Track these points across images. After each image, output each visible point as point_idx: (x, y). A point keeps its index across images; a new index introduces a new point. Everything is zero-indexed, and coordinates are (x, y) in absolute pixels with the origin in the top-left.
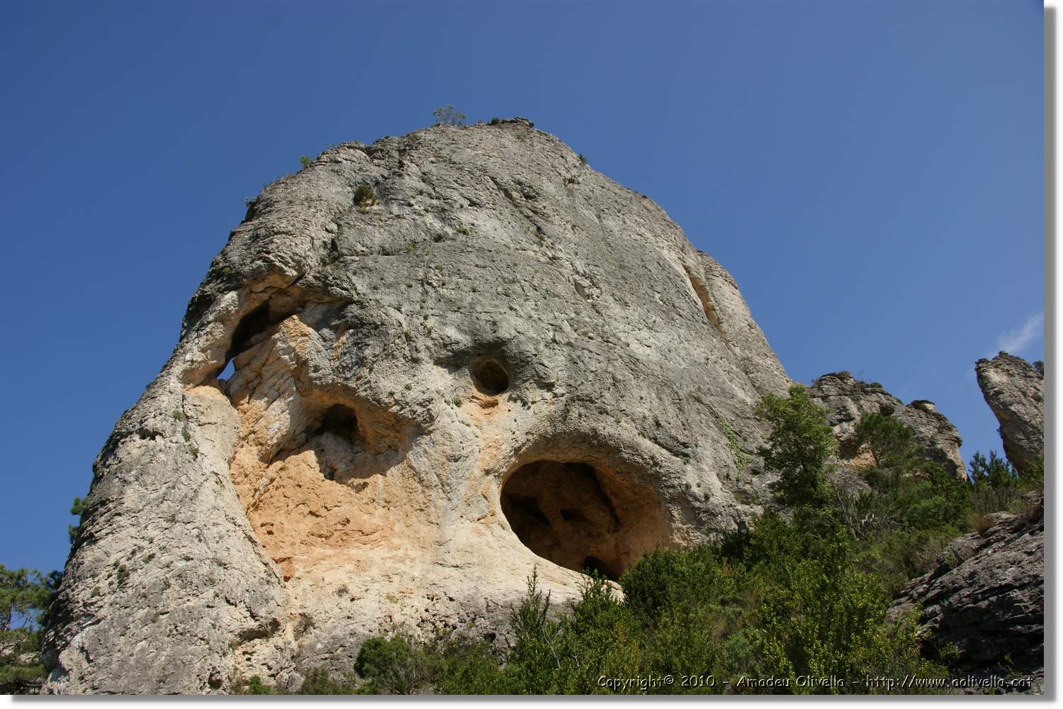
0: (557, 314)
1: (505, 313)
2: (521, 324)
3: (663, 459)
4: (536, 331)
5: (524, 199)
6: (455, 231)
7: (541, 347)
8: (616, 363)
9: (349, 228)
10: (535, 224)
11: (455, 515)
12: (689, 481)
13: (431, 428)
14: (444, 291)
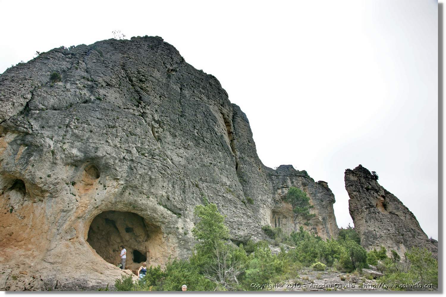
0: (130, 144)
1: (103, 144)
2: (109, 149)
3: (167, 215)
4: (116, 153)
5: (139, 82)
6: (95, 98)
7: (117, 161)
8: (153, 170)
9: (38, 96)
10: (139, 95)
11: (59, 237)
12: (178, 226)
13: (56, 196)
14: (76, 131)
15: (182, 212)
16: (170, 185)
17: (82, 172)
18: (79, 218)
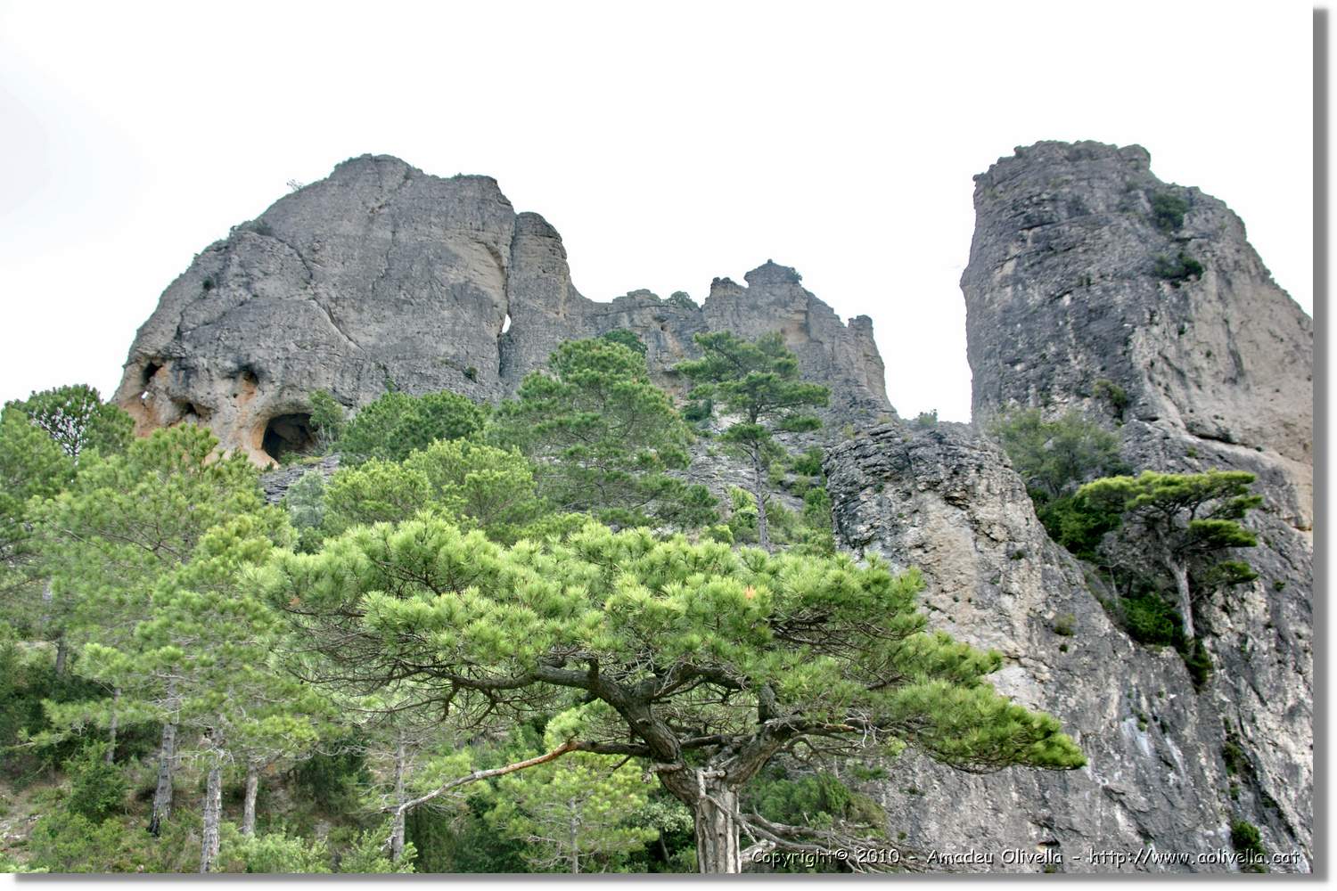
0: (287, 340)
1: (254, 350)
2: (262, 352)
5: (311, 253)
6: (252, 296)
7: (271, 363)
8: (314, 363)
9: (188, 316)
10: (310, 272)
14: (227, 343)
15: (353, 403)
16: (338, 375)
17: (242, 383)
18: (241, 427)
